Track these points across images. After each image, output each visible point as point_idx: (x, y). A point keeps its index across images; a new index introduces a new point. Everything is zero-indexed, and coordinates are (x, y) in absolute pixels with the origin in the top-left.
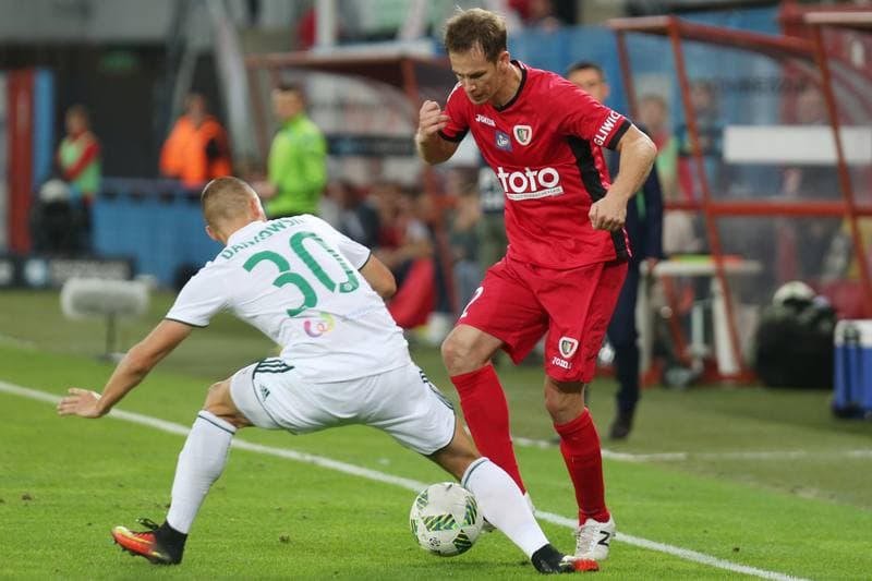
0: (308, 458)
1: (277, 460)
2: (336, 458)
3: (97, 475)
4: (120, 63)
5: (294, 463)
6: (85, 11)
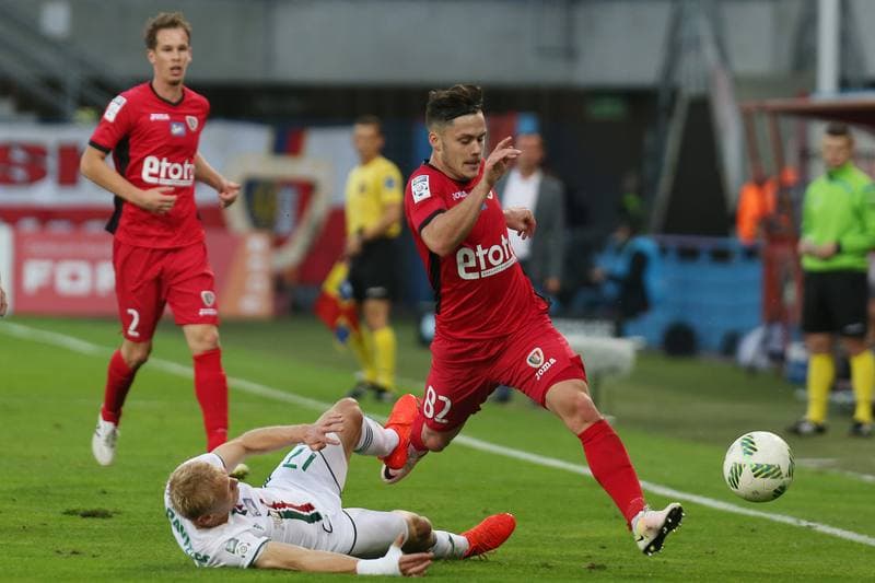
0: (804, 523)
1: (771, 524)
2: (834, 524)
3: (578, 535)
4: (608, 110)
5: (790, 527)
6: (570, 53)
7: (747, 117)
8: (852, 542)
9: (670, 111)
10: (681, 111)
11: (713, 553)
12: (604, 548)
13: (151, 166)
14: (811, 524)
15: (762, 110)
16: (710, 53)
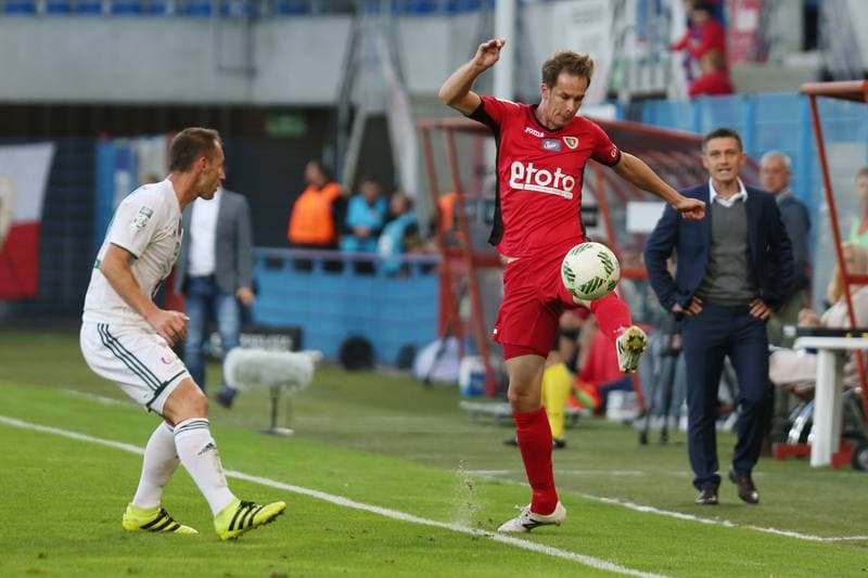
0: (481, 532)
4: (288, 127)
6: (251, 72)
7: (424, 134)
8: (528, 550)
9: (349, 129)
10: (358, 128)
11: (393, 561)
12: (285, 557)
13: (518, 171)
14: (488, 533)
15: (440, 127)
16: (388, 71)
